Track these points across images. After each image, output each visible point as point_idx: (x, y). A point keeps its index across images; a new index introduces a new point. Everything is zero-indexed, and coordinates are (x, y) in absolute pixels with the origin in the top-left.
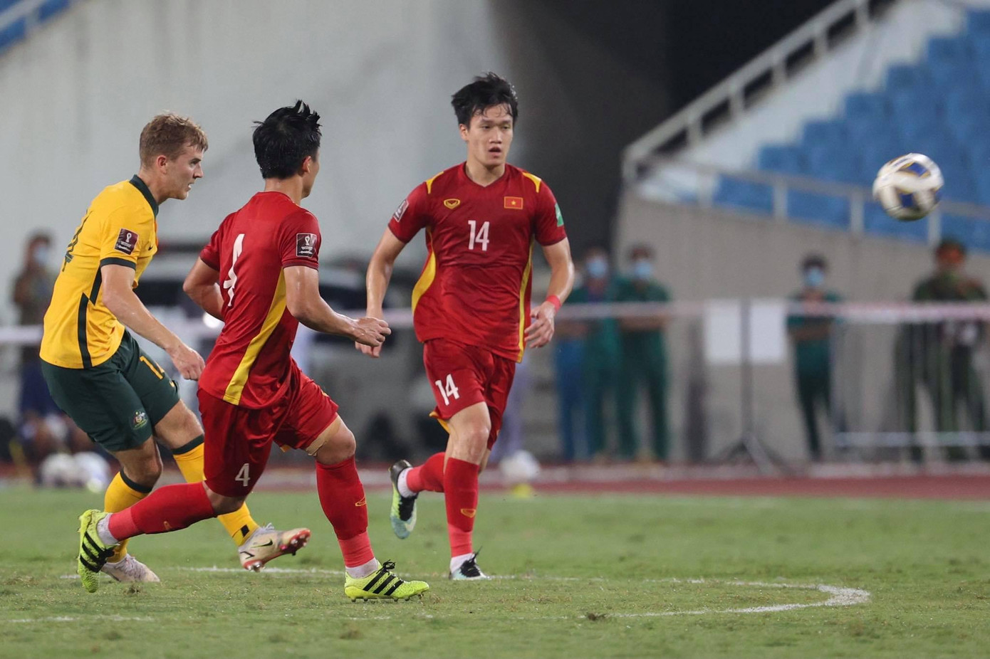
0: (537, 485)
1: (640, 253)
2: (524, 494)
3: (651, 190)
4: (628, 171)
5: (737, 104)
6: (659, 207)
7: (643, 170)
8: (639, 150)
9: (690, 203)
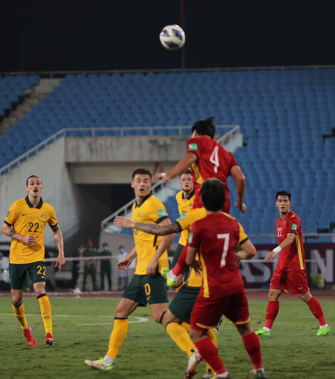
0: (81, 295)
1: (105, 245)
2: (78, 297)
3: (107, 230)
4: (102, 226)
5: (126, 212)
6: (109, 234)
7: (105, 226)
8: (104, 222)
9: (116, 233)
